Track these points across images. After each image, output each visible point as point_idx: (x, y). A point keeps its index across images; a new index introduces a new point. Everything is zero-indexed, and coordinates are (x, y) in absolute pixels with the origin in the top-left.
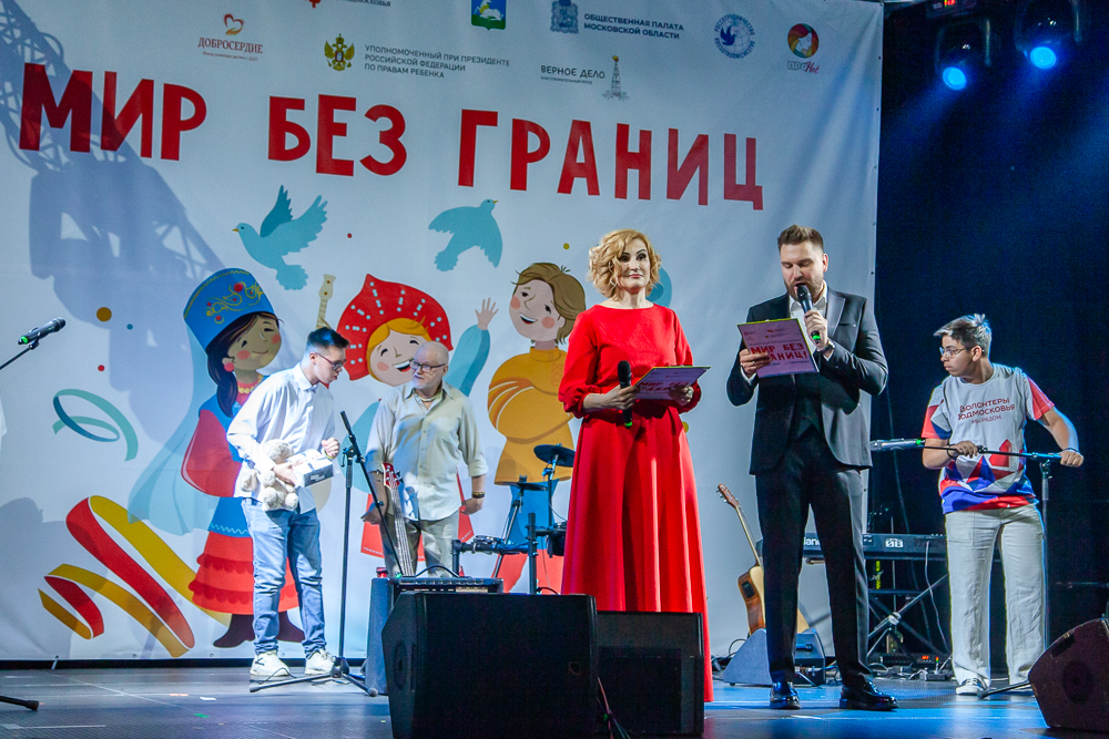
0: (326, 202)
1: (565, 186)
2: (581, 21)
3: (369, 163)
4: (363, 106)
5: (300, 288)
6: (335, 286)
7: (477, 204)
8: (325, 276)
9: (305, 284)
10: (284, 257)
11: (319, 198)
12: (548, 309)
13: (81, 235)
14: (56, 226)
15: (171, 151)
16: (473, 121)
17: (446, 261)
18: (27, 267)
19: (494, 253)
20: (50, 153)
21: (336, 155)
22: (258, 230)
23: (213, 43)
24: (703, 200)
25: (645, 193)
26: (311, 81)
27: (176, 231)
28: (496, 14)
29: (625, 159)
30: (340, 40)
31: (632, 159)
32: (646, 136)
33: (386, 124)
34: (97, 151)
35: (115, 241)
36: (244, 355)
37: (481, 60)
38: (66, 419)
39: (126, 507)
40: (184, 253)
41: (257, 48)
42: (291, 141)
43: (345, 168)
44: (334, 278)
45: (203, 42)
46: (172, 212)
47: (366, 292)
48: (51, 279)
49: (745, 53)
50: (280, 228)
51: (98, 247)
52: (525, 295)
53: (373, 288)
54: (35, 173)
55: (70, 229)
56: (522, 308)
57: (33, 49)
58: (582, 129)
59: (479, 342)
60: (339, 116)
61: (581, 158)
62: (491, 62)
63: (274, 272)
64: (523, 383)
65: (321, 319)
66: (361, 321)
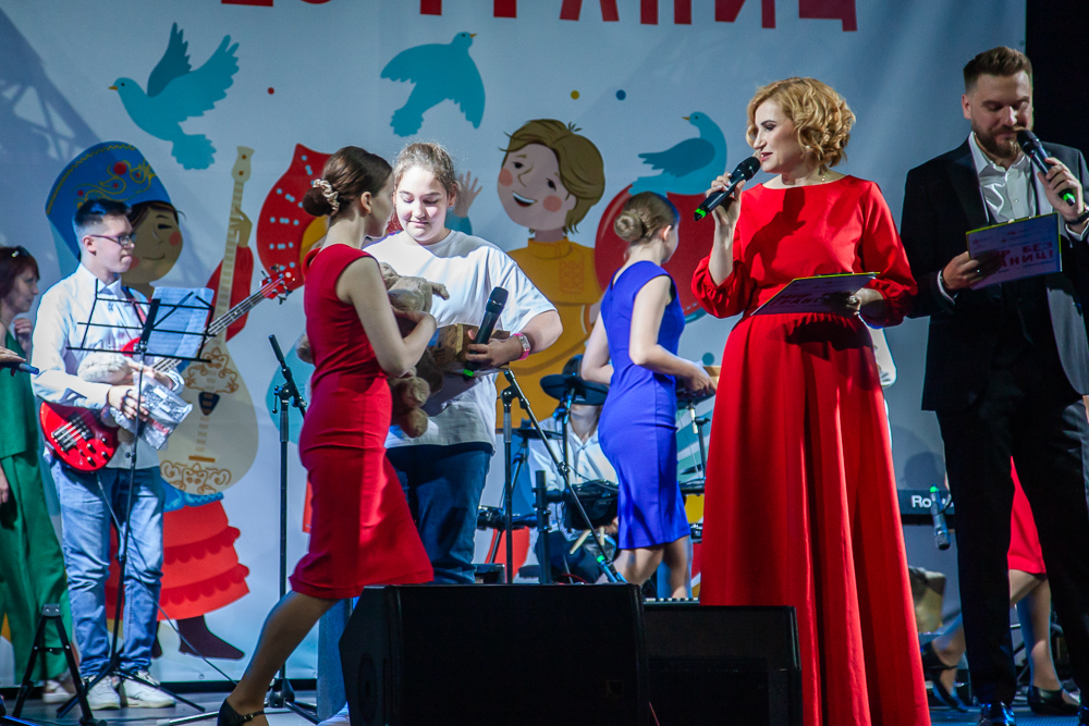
0: (236, 46)
1: (570, 10)
5: (205, 166)
6: (255, 164)
7: (447, 39)
8: (240, 149)
9: (212, 161)
10: (180, 124)
11: (227, 39)
12: (551, 184)
17: (407, 122)
19: (473, 109)
22: (144, 86)
24: (768, 20)
25: (683, 14)
27: (31, 94)
40: (42, 121)
44: (252, 151)
47: (297, 167)
50: (176, 84)
52: (518, 165)
53: (305, 163)
56: (516, 185)
63: (168, 146)
65: (237, 209)
66: (290, 211)
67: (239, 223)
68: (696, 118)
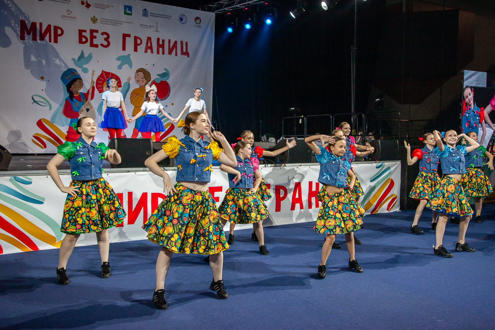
0: (92, 54)
1: (146, 51)
2: (149, 14)
3: (102, 45)
4: (100, 32)
5: (87, 73)
6: (95, 73)
7: (126, 55)
8: (93, 70)
10: (83, 66)
12: (143, 78)
13: (36, 60)
14: (30, 58)
15: (56, 41)
16: (125, 36)
17: (120, 67)
18: (23, 67)
19: (131, 66)
20: (27, 41)
21: (94, 43)
22: (77, 59)
23: (65, 16)
24: (176, 55)
25: (163, 53)
26: (88, 26)
27: (58, 59)
28: (130, 12)
29: (159, 46)
30: (94, 17)
31: (161, 46)
32: (163, 41)
33: (105, 36)
34: (38, 41)
35: (44, 62)
36: (75, 88)
37: (127, 22)
38: (35, 101)
39: (50, 120)
40: (60, 64)
41: (75, 18)
42: (84, 40)
43: (96, 46)
44: (95, 71)
45: (62, 16)
46: (57, 55)
47: (102, 74)
48: (29, 70)
49: (185, 23)
50: (82, 59)
51: (40, 63)
52: (138, 75)
53: (104, 73)
54: (24, 45)
55: (33, 58)
56: (137, 78)
57: (22, 17)
58: (149, 39)
59: (128, 85)
60: (95, 34)
61: (149, 45)
62: (129, 23)
63: (81, 69)
64: (138, 94)
65: (92, 80)
66: (101, 80)
67: (93, 82)
68: (165, 69)
